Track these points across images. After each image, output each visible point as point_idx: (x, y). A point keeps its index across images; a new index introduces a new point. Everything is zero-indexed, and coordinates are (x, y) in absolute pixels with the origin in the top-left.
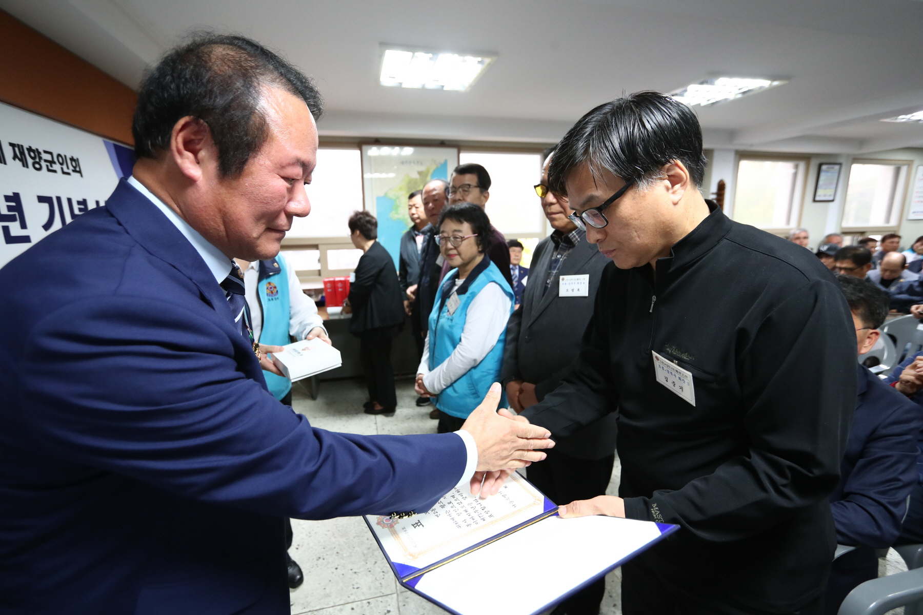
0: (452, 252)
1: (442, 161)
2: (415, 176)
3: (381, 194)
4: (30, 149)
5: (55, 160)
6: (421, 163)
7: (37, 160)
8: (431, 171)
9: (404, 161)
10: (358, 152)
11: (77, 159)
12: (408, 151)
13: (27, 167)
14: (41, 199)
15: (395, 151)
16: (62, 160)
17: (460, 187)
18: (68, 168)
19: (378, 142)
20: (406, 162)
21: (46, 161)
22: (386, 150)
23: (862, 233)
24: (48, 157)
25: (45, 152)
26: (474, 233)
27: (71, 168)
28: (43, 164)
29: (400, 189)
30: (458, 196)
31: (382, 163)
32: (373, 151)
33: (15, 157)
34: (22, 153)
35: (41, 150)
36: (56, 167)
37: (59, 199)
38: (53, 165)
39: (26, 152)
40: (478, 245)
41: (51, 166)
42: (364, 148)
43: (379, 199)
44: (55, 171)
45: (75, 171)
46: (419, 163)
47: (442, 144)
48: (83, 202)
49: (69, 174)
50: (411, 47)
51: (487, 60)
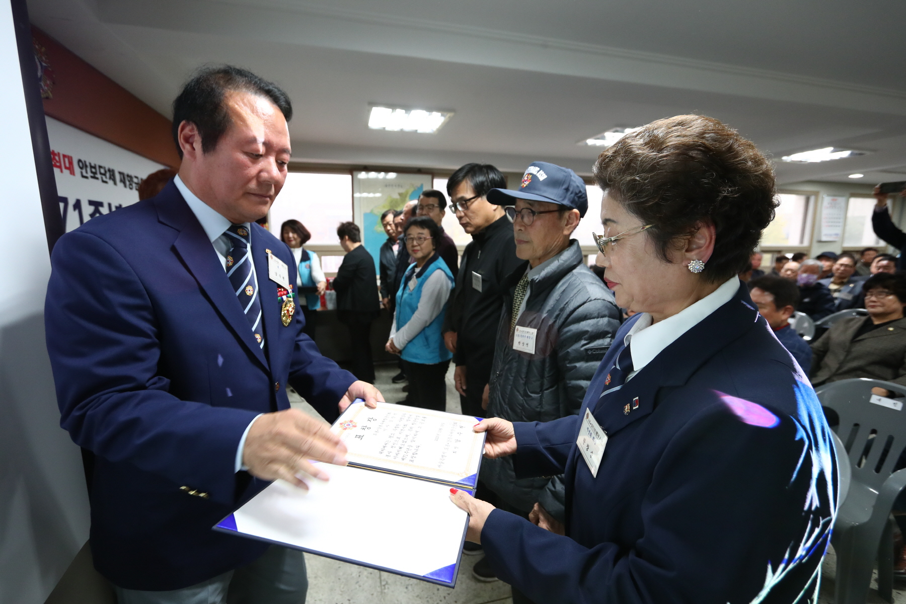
0: (416, 248)
1: (419, 185)
2: (396, 196)
3: (368, 211)
4: (128, 176)
6: (402, 187)
7: (131, 183)
8: (410, 193)
9: (387, 184)
10: (349, 177)
12: (392, 175)
13: (126, 187)
15: (382, 175)
17: (427, 206)
19: (367, 168)
20: (389, 185)
22: (373, 175)
23: (779, 252)
24: (136, 181)
25: (135, 177)
26: (431, 236)
29: (384, 207)
30: (424, 212)
31: (369, 186)
32: (363, 175)
33: (121, 181)
34: (124, 178)
35: (132, 176)
39: (126, 177)
40: (433, 244)
42: (355, 173)
43: (366, 215)
46: (400, 186)
47: (419, 171)
50: (393, 106)
51: (449, 115)
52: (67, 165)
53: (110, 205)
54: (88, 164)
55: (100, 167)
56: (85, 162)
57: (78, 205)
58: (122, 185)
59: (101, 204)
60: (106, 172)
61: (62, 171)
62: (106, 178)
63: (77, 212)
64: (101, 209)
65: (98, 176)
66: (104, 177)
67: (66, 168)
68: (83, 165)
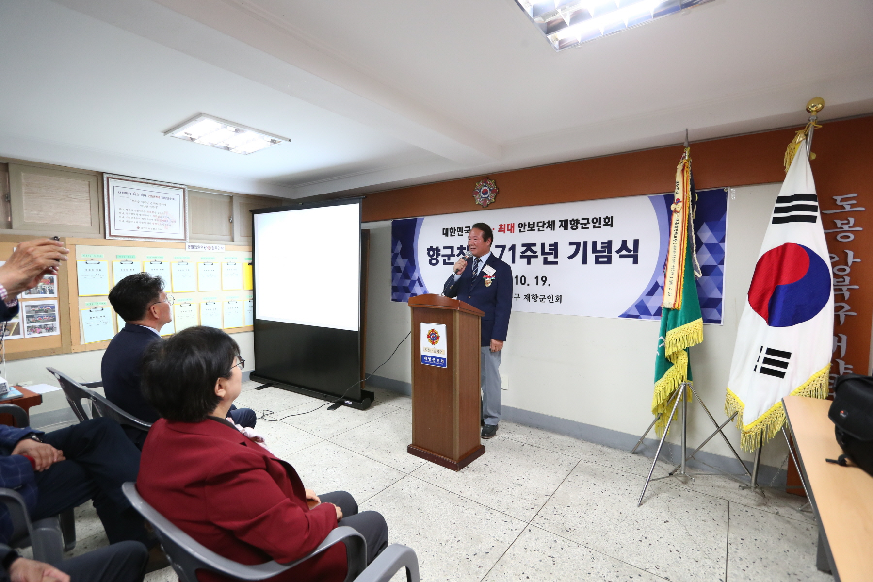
4: (572, 220)
5: (590, 221)
7: (575, 225)
11: (612, 217)
13: (567, 229)
14: (571, 244)
16: (596, 220)
18: (600, 224)
21: (581, 224)
24: (586, 221)
25: (582, 219)
27: (603, 223)
28: (579, 226)
33: (561, 225)
34: (566, 223)
35: (580, 219)
36: (591, 225)
37: (585, 243)
38: (587, 225)
39: (569, 222)
41: (586, 226)
44: (588, 228)
45: (606, 224)
48: (610, 243)
49: (600, 227)
52: (510, 228)
53: (543, 245)
54: (527, 224)
55: (538, 223)
56: (525, 223)
57: (513, 248)
58: (562, 228)
59: (535, 245)
60: (544, 224)
61: (505, 233)
62: (543, 228)
63: (511, 251)
64: (533, 248)
65: (536, 228)
66: (541, 228)
67: (508, 230)
68: (522, 225)
